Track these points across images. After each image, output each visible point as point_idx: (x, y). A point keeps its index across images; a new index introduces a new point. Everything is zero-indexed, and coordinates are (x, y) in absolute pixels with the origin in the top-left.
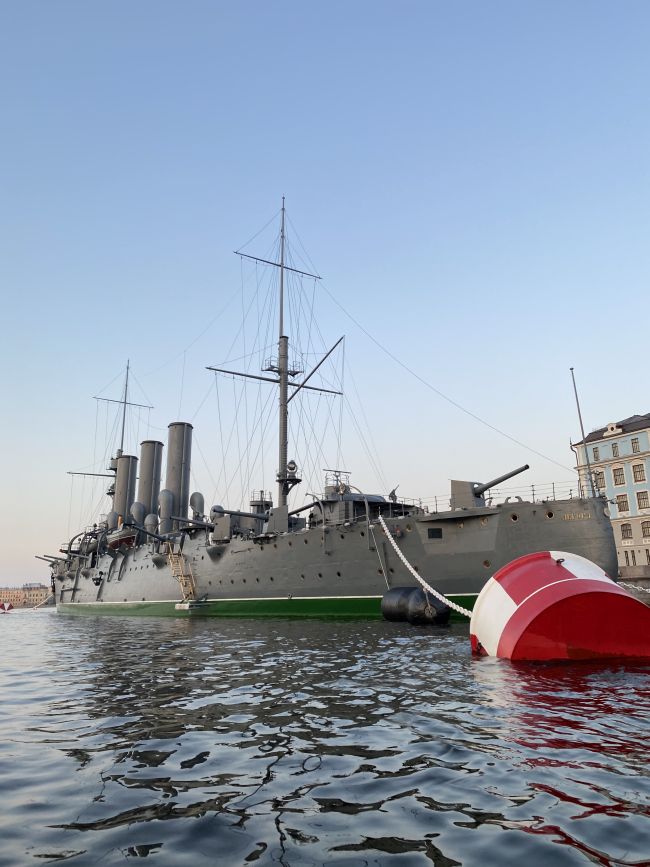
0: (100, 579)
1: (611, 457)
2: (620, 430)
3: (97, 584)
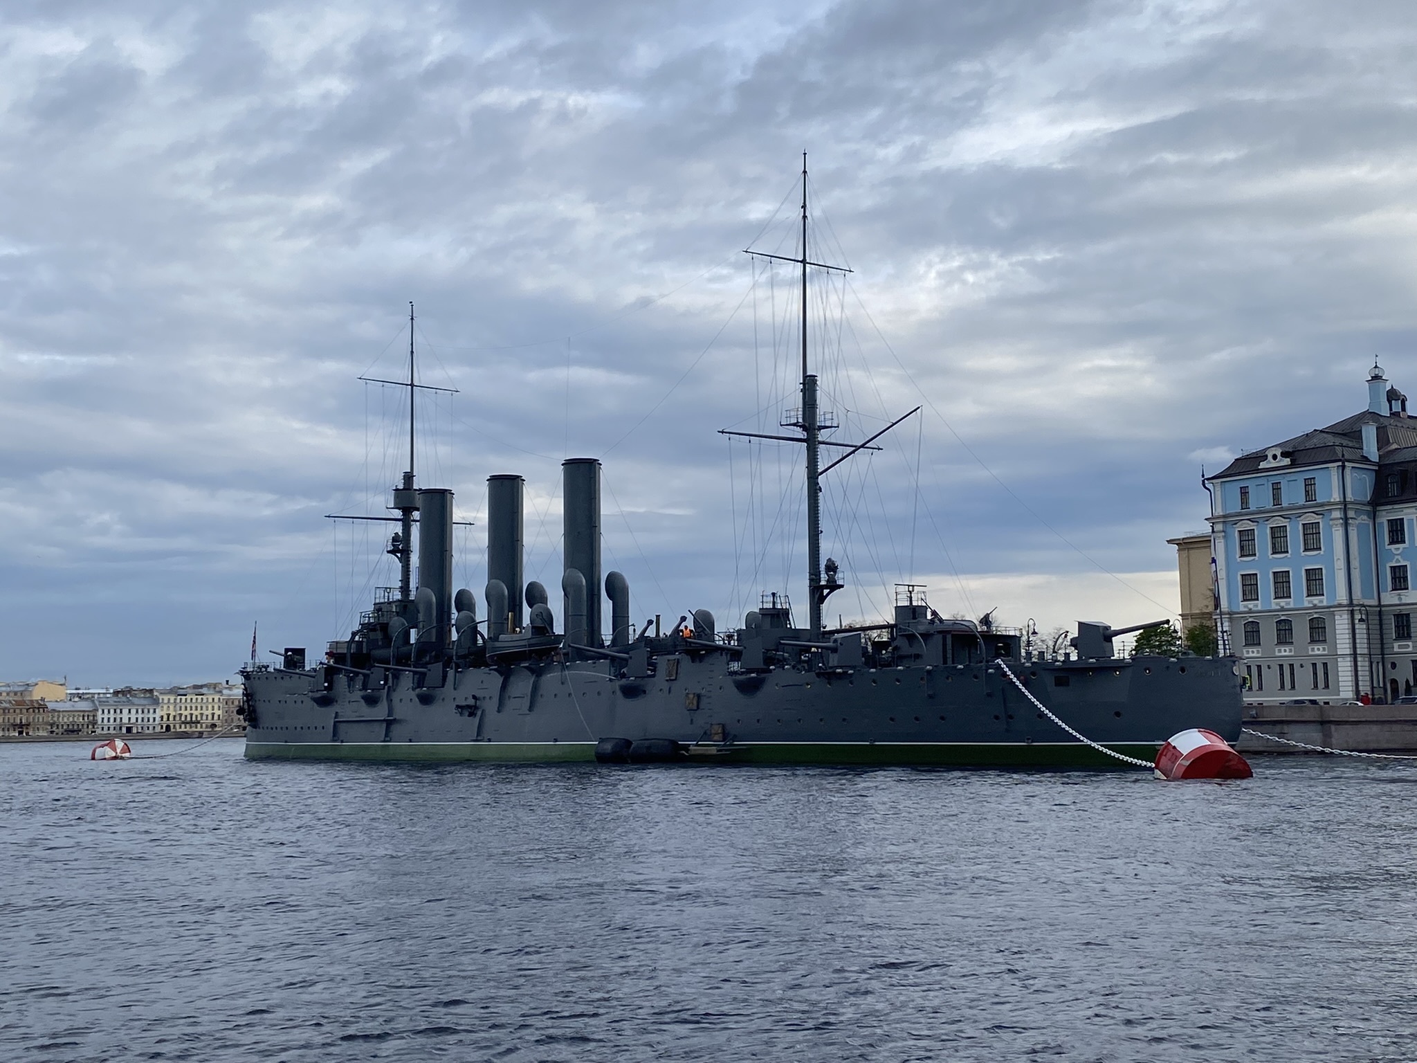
1: (1269, 505)
2: (1287, 461)
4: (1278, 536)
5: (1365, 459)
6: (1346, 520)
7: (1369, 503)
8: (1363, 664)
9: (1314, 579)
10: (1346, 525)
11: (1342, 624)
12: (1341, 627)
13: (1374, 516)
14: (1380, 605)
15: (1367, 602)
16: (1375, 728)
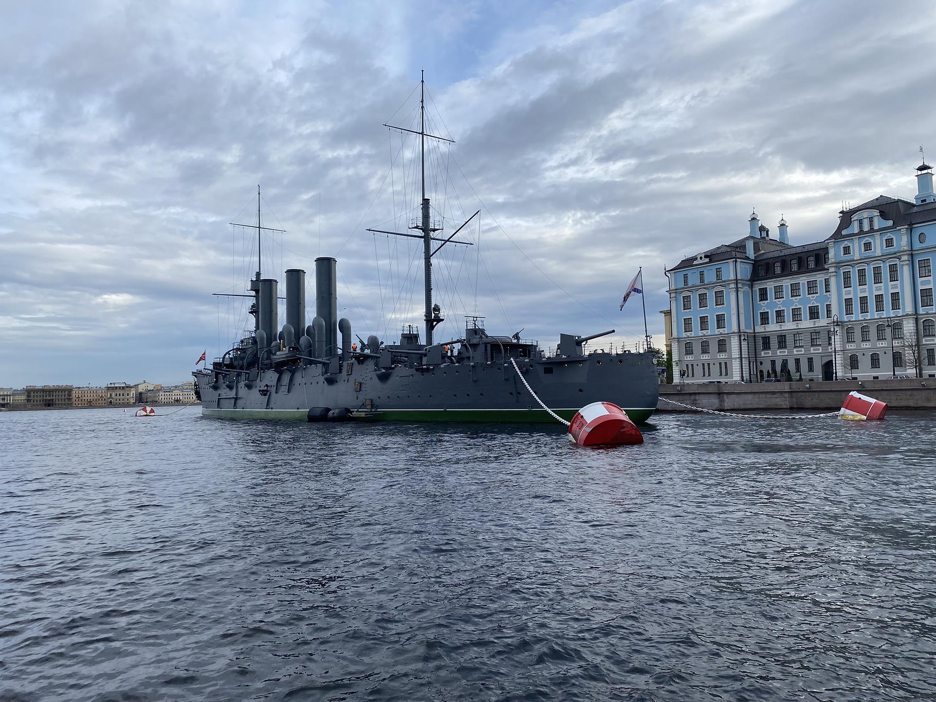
0: (267, 391)
1: (698, 283)
2: (707, 260)
3: (265, 395)
4: (702, 298)
5: (748, 258)
6: (737, 288)
7: (749, 280)
8: (745, 363)
9: (720, 320)
10: (737, 291)
11: (734, 342)
12: (735, 344)
13: (752, 287)
14: (754, 333)
15: (747, 331)
16: (750, 397)
